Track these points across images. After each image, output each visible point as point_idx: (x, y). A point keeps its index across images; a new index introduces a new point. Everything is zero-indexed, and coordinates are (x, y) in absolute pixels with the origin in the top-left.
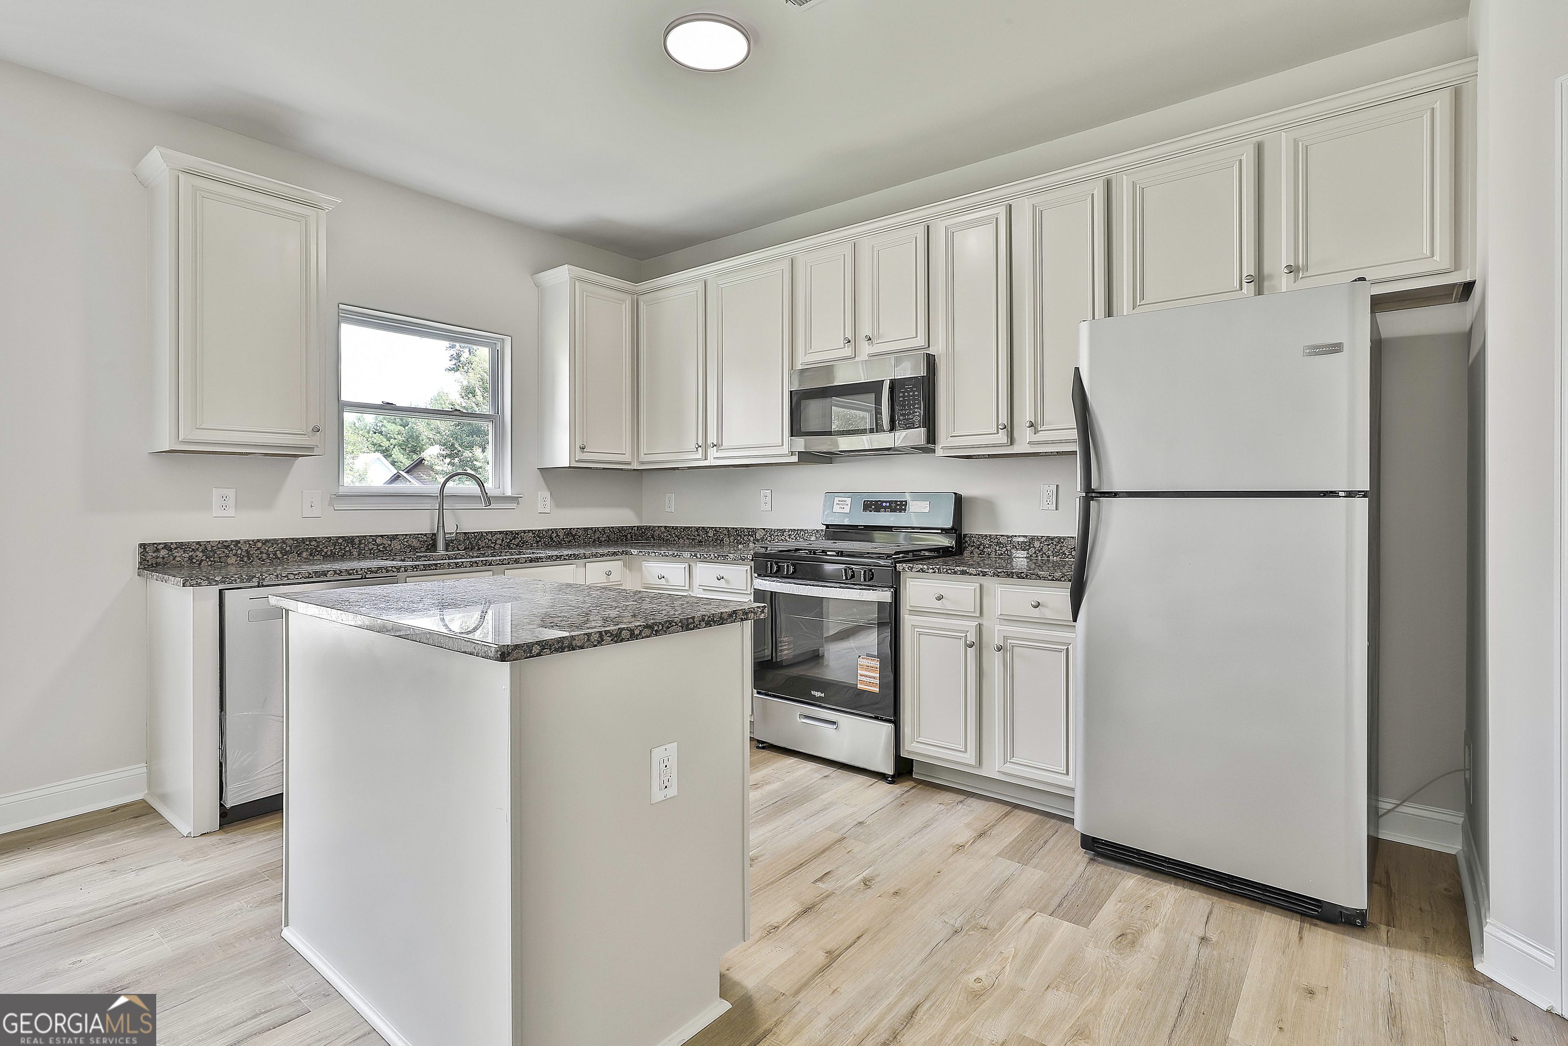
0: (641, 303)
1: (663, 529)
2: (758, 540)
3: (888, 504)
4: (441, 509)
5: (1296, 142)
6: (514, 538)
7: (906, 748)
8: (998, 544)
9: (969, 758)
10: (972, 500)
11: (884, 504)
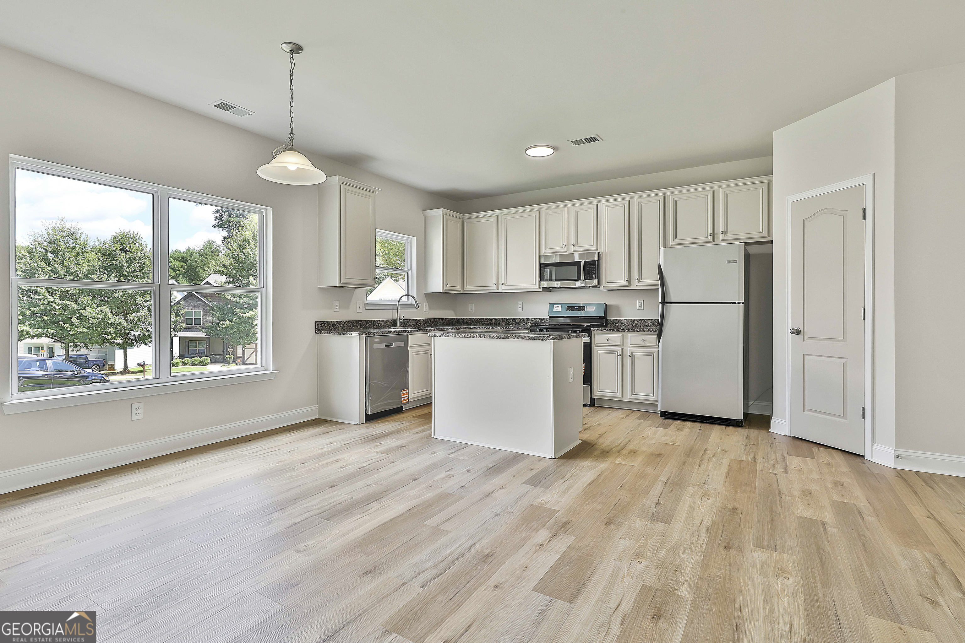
0: (465, 223)
1: (469, 319)
2: (517, 323)
3: (577, 308)
4: (398, 310)
5: (725, 192)
6: (418, 322)
7: (595, 394)
8: (621, 322)
9: (619, 395)
10: (610, 306)
11: (576, 308)
